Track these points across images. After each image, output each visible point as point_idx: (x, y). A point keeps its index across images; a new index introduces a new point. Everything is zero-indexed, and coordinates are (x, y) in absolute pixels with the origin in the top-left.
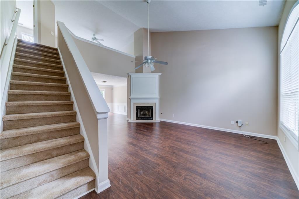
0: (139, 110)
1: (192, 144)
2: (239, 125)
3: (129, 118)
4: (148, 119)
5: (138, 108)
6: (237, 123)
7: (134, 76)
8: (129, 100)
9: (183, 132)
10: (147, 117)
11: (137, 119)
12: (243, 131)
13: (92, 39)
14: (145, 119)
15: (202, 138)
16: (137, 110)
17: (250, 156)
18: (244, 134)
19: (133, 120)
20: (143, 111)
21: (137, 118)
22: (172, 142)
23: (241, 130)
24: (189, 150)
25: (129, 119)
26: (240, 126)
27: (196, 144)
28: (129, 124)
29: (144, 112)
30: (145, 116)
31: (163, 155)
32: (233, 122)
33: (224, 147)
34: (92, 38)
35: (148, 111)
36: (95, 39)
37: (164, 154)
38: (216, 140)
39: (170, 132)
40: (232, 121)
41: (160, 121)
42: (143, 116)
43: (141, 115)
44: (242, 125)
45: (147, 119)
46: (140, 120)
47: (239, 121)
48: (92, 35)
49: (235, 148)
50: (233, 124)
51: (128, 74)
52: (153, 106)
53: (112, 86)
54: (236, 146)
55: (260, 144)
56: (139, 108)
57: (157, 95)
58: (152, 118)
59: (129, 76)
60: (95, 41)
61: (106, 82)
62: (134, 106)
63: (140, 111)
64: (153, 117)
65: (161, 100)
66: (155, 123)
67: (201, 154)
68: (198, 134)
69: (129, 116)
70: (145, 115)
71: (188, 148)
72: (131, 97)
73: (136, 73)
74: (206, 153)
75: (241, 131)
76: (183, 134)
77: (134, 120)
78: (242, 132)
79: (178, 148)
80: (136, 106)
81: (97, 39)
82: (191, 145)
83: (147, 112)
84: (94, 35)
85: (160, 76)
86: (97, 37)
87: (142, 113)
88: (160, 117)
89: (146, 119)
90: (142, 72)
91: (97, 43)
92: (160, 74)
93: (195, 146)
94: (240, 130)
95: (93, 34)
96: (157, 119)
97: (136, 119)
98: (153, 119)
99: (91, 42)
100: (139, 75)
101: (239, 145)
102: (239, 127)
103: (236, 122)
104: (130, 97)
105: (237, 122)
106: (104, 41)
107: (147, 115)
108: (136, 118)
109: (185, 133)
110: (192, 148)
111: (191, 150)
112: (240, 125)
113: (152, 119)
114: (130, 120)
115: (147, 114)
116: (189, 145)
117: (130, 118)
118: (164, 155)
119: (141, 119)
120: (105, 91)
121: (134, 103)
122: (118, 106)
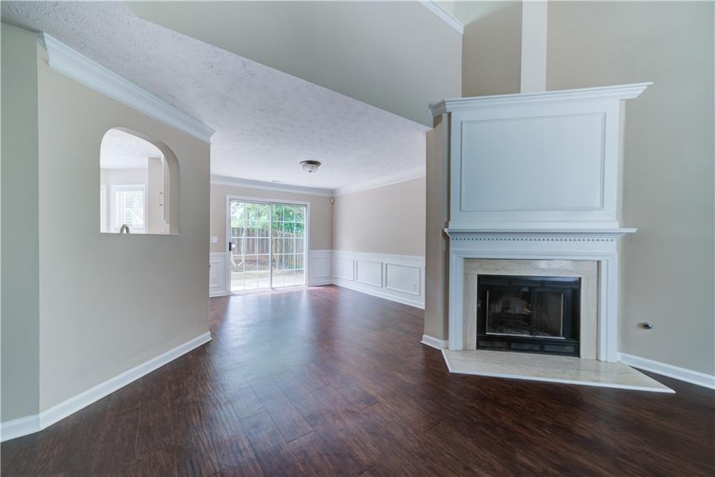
3: (441, 334)
4: (546, 348)
5: (488, 286)
10: (540, 337)
11: (483, 344)
14: (527, 347)
16: (482, 297)
19: (462, 348)
21: (484, 341)
25: (442, 342)
30: (527, 332)
45: (542, 346)
46: (500, 349)
51: (438, 107)
52: (579, 281)
53: (332, 191)
57: (608, 218)
58: (569, 346)
59: (441, 120)
61: (320, 167)
62: (465, 274)
64: (578, 339)
69: (441, 324)
72: (454, 225)
77: (466, 349)
80: (480, 278)
89: (537, 348)
97: (479, 347)
98: (577, 354)
100: (500, 108)
104: (446, 225)
108: (479, 340)
113: (569, 349)
114: (445, 346)
119: (505, 345)
120: (308, 207)
121: (465, 258)
122: (356, 263)
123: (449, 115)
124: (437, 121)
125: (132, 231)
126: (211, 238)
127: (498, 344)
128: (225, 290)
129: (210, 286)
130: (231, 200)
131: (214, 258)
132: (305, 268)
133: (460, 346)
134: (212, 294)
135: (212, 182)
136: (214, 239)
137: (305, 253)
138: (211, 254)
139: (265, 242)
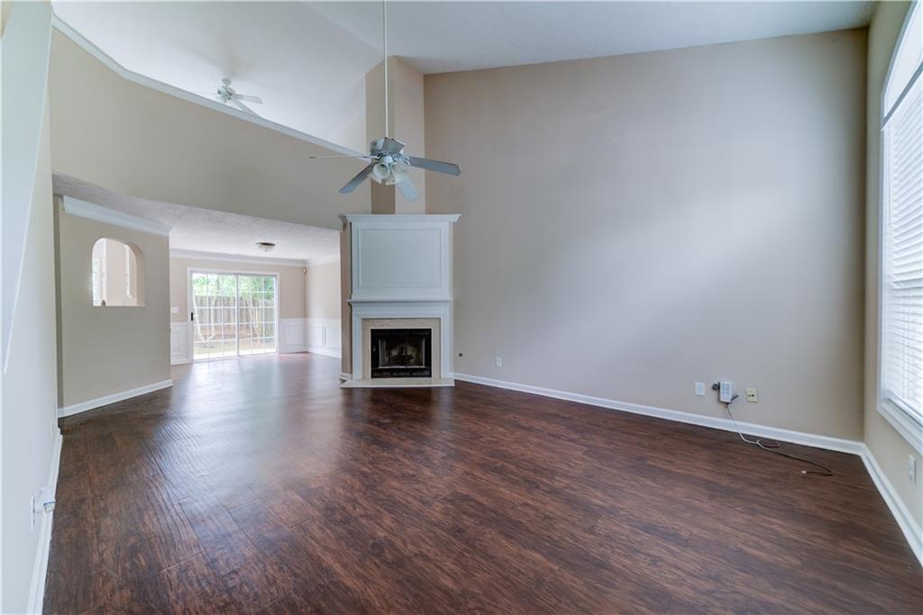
0: (382, 346)
1: (546, 481)
2: (722, 400)
3: (349, 371)
4: (414, 374)
5: (378, 336)
6: (715, 393)
7: (365, 225)
8: (348, 307)
9: (524, 428)
10: (409, 367)
11: (375, 374)
12: (738, 420)
13: (219, 95)
14: (402, 374)
15: (586, 453)
16: (374, 344)
17: (770, 541)
18: (741, 431)
19: (362, 378)
20: (398, 348)
21: (376, 372)
22: (467, 473)
23: (729, 416)
24: (526, 514)
25: (349, 375)
26: (728, 403)
27: (559, 483)
28: (349, 392)
29: (402, 349)
30: (402, 365)
31: (406, 545)
32: (702, 388)
33: (669, 493)
34: (219, 93)
35: (416, 347)
36: (229, 95)
37: (414, 543)
38: (639, 458)
39: (475, 428)
40: (697, 384)
41: (455, 380)
42: (398, 364)
43: (391, 362)
44: (733, 399)
45: (411, 373)
46: (387, 377)
47: (721, 383)
48: (221, 82)
49: (711, 497)
50: (703, 393)
51: (343, 218)
52: (430, 330)
53: (304, 262)
54: (712, 490)
55: (804, 477)
56: (383, 338)
57: (445, 292)
58: (426, 371)
59: (346, 226)
60: (229, 104)
61: (274, 247)
62: (363, 329)
63: (389, 348)
64: (430, 366)
65: (459, 307)
66: (438, 389)
67: (572, 536)
68: (574, 436)
69: (348, 363)
70: (402, 359)
71: (526, 504)
72: (354, 298)
73: (374, 212)
74: (591, 531)
75: (732, 419)
76: (519, 433)
77: (364, 378)
78: (736, 426)
79: (481, 504)
80: (373, 331)
81: (240, 97)
82: (537, 487)
83: (410, 351)
84: (227, 81)
85: (454, 223)
86: (237, 87)
87: (395, 353)
88: (456, 369)
89: (408, 374)
90: (394, 213)
91: (238, 108)
92: (455, 218)
93: (554, 492)
94: (728, 418)
95: (222, 77)
96: (445, 374)
97: (373, 377)
98: (430, 376)
99: (215, 102)
100: (383, 221)
101: (725, 482)
102: (722, 406)
103: (712, 385)
104: (350, 297)
105: (717, 388)
106: (261, 102)
107: (412, 361)
108: (373, 372)
109: (530, 429)
110: (538, 504)
111: (531, 512)
112: (726, 397)
113: (426, 373)
114: (352, 378)
115: (411, 357)
116: (532, 485)
117: (351, 373)
118: (410, 547)
119: (389, 373)
120: (278, 277)
121: (364, 319)
122: (324, 330)
123: (351, 223)
124: (345, 226)
125: (107, 304)
126: (172, 308)
127: (385, 374)
128: (187, 357)
129: (172, 354)
130: (192, 272)
131: (176, 328)
132: (276, 336)
133: (360, 377)
134: (174, 361)
135: (172, 255)
136: (174, 310)
137: (276, 322)
138: (172, 324)
139: (244, 313)
